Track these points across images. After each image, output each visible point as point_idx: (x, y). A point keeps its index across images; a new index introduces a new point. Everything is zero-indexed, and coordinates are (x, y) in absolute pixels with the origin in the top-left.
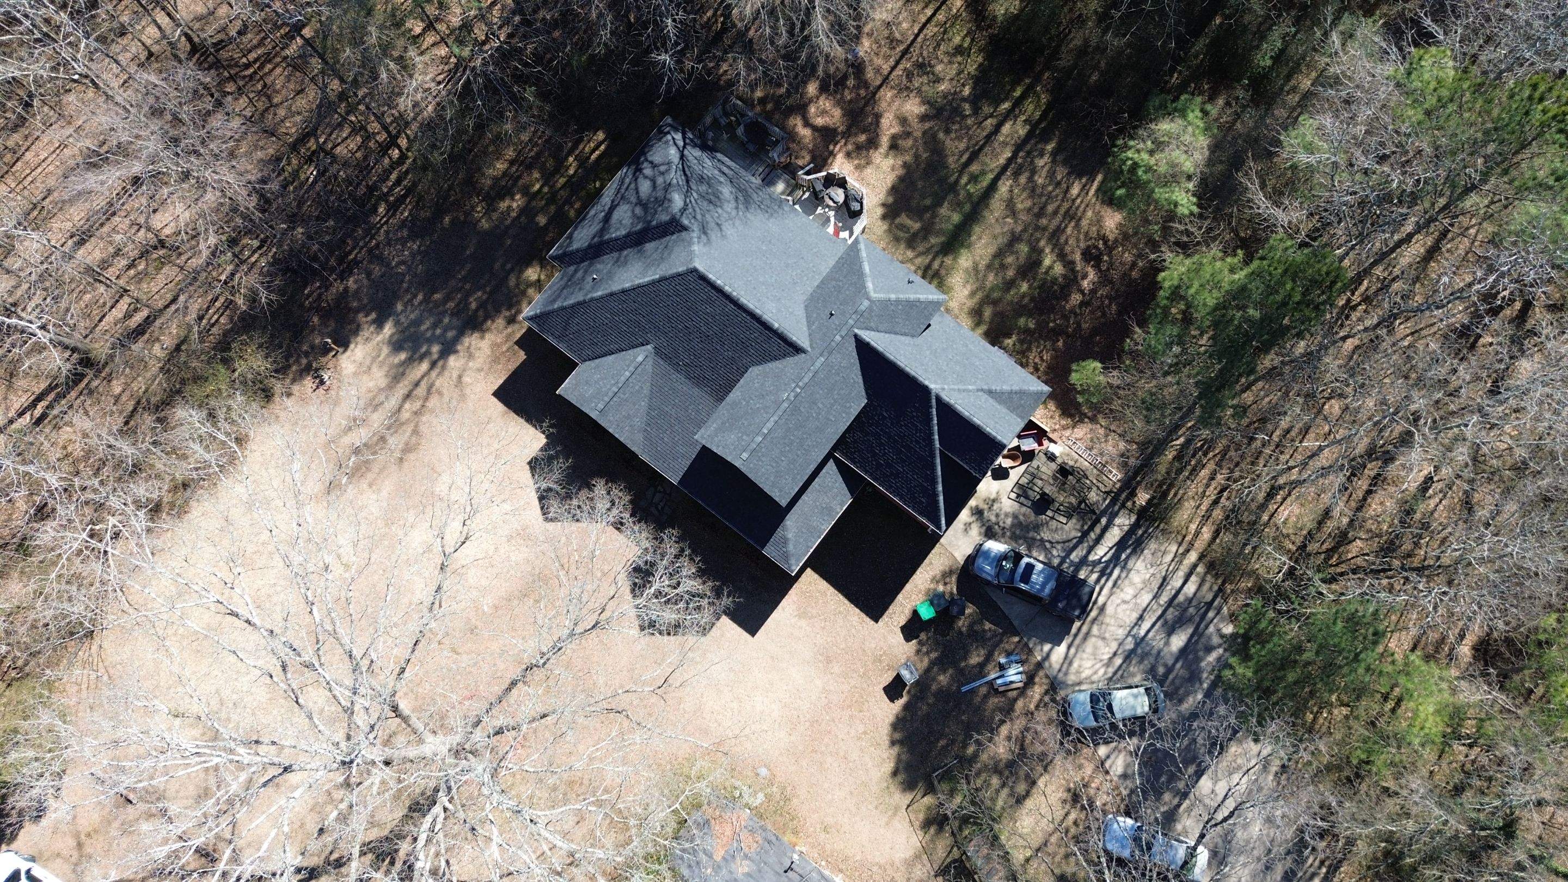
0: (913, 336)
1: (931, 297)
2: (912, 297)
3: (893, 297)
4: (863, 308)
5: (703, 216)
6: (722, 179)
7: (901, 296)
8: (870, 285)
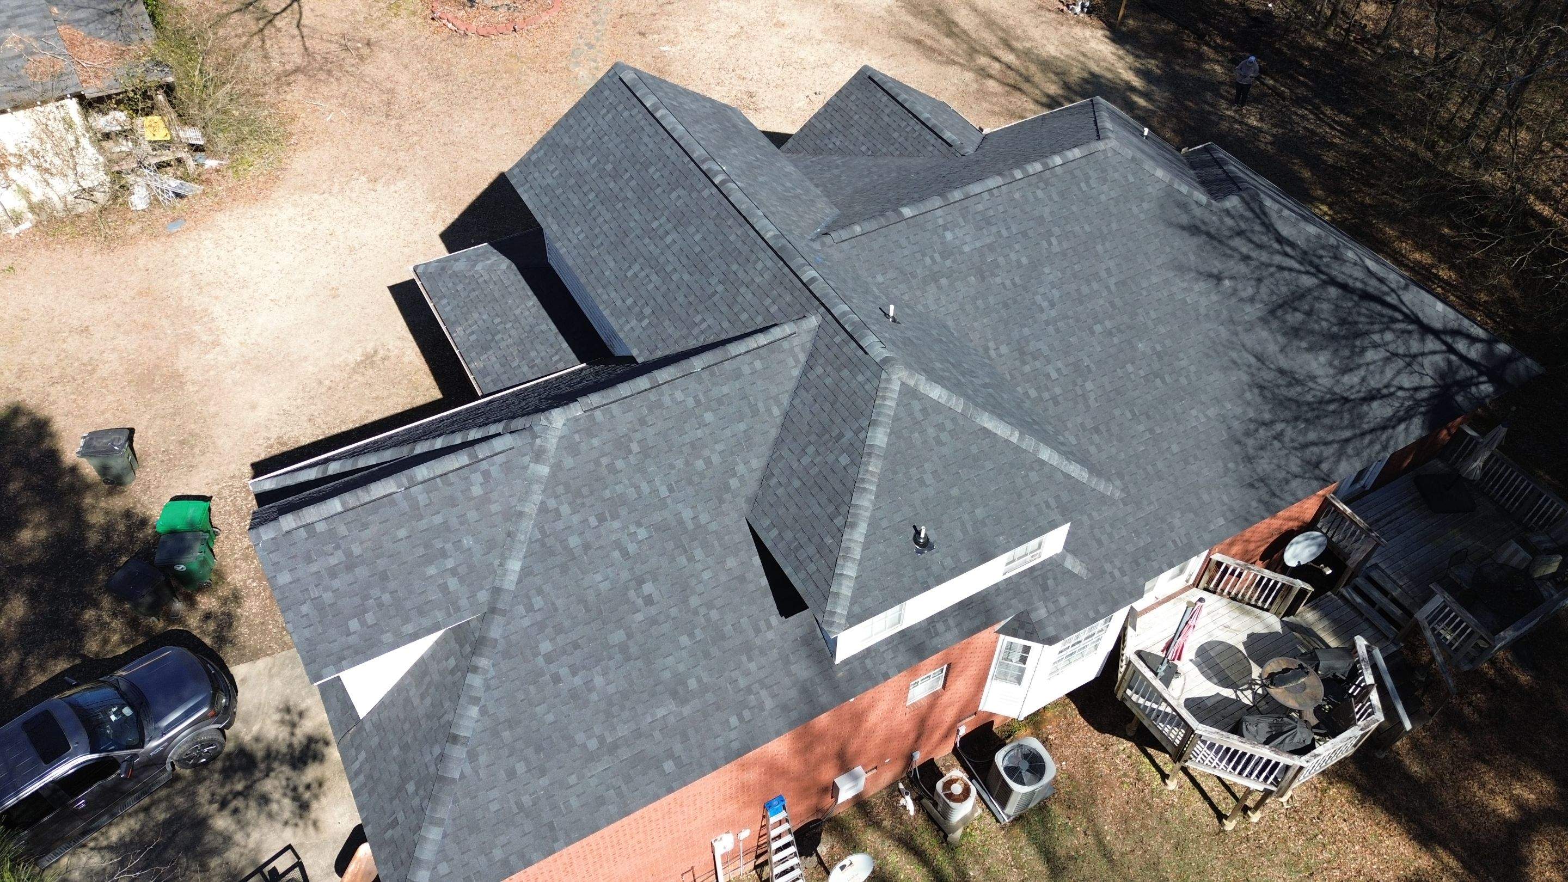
0: (755, 501)
1: (850, 570)
2: (865, 502)
3: (880, 437)
4: (869, 340)
5: (1246, 258)
6: (1352, 379)
7: (874, 466)
8: (936, 393)
